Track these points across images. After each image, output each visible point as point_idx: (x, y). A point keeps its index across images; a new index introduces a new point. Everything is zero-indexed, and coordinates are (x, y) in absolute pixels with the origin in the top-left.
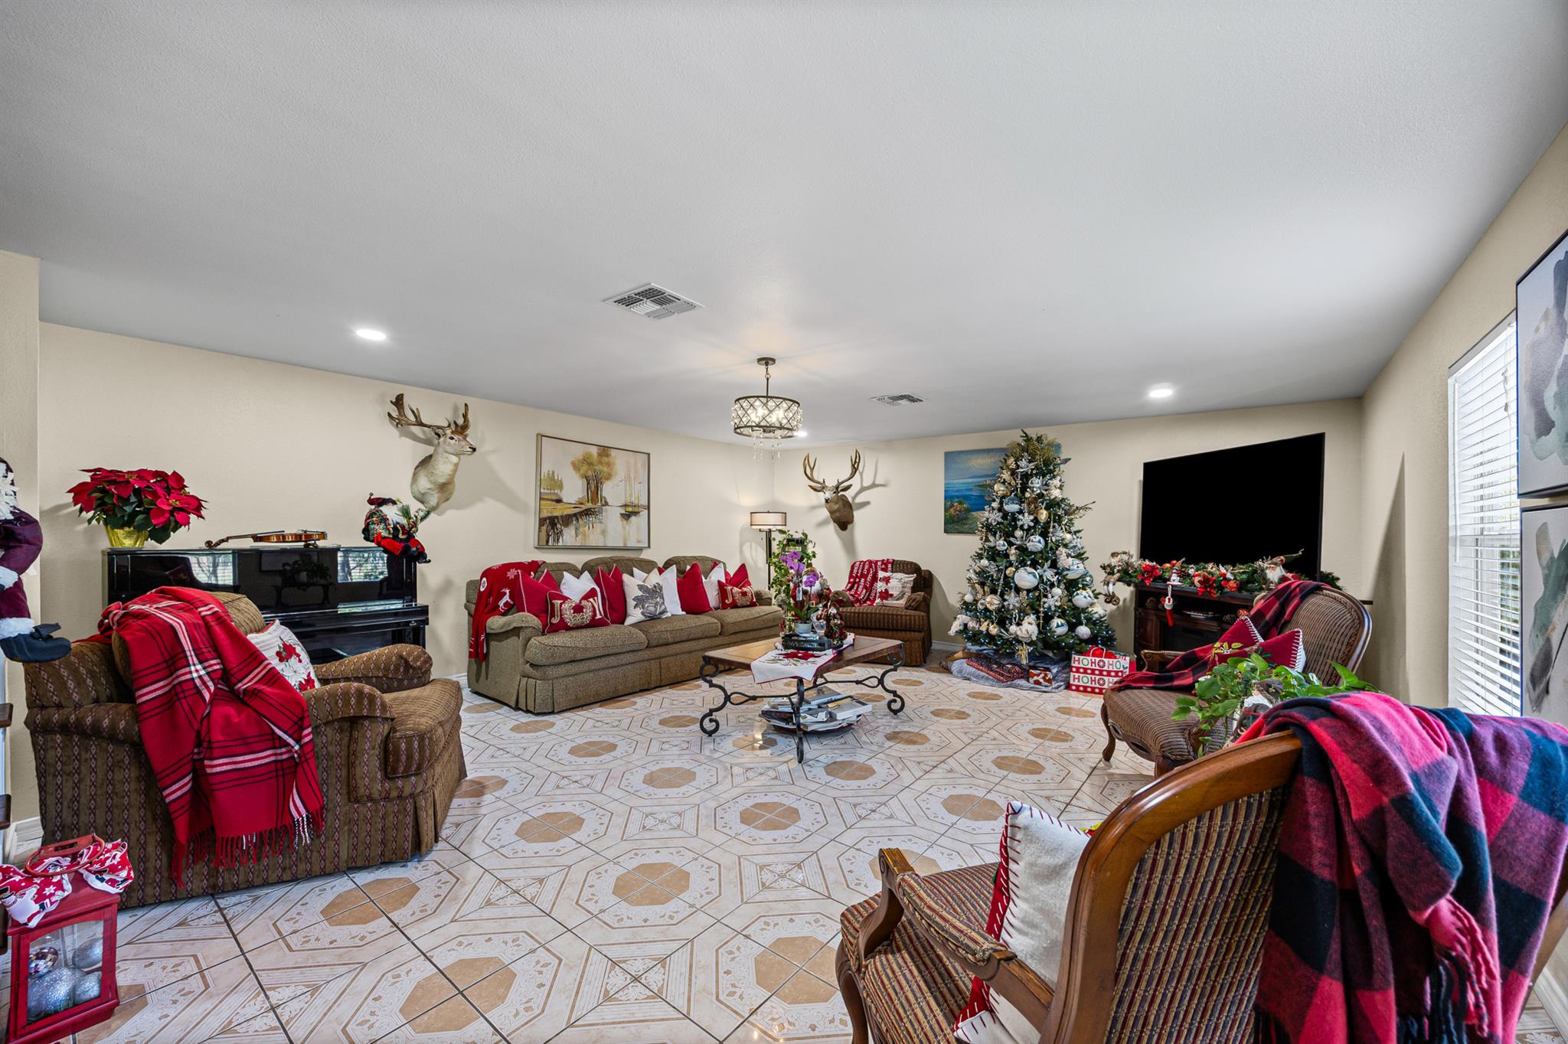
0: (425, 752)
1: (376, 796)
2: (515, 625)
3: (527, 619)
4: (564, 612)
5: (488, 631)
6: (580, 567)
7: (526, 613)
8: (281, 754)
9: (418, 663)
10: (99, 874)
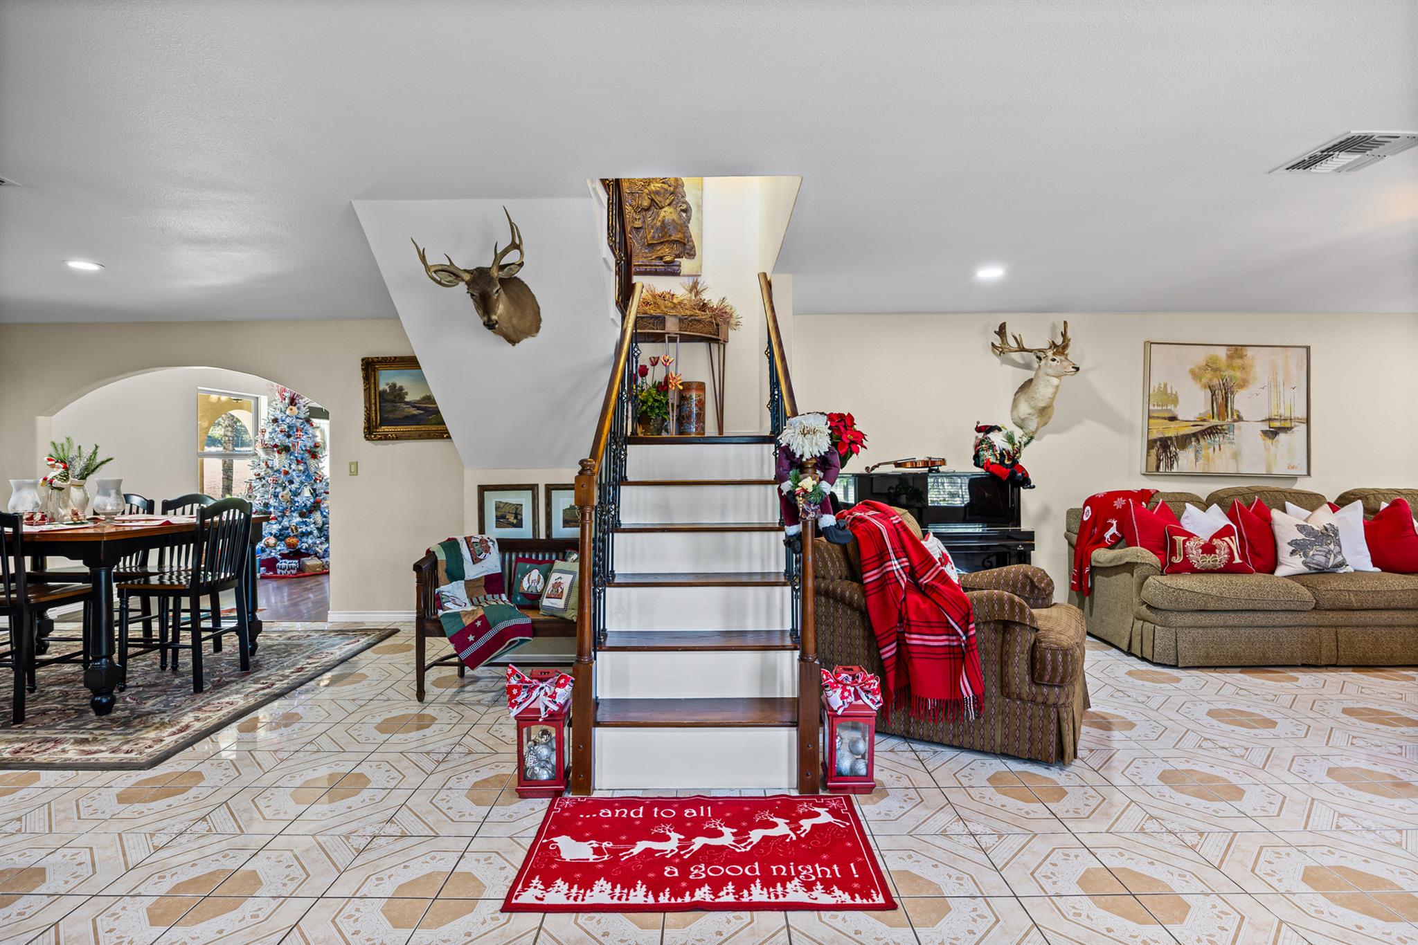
0: (1068, 668)
1: (1024, 696)
2: (1127, 560)
3: (1141, 554)
4: (1189, 550)
5: (1093, 564)
6: (1204, 499)
7: (1139, 547)
8: (953, 641)
9: (1043, 585)
10: (867, 692)
